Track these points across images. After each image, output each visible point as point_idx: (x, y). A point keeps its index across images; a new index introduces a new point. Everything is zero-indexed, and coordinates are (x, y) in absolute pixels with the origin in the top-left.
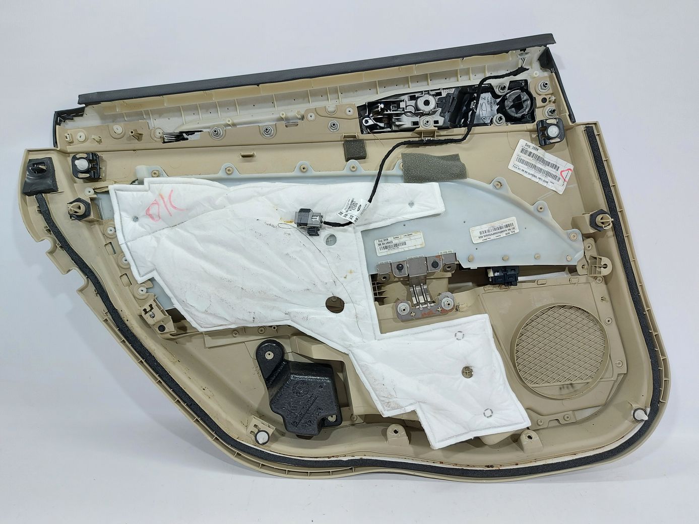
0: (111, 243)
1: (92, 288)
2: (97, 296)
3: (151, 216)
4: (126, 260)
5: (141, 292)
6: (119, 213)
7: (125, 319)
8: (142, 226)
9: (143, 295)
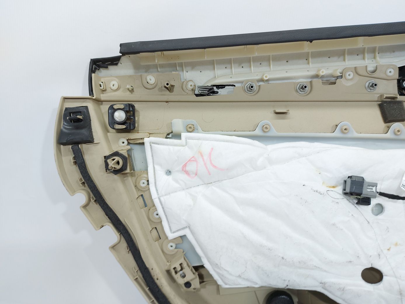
0: (142, 195)
1: (124, 245)
2: (129, 253)
3: (187, 173)
4: (157, 215)
5: (170, 248)
6: (153, 166)
7: (155, 278)
8: (176, 181)
9: (172, 251)
